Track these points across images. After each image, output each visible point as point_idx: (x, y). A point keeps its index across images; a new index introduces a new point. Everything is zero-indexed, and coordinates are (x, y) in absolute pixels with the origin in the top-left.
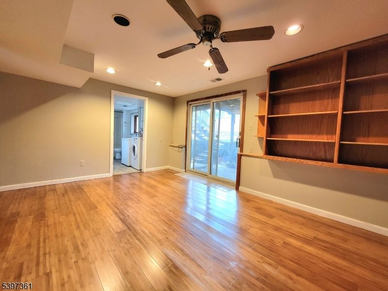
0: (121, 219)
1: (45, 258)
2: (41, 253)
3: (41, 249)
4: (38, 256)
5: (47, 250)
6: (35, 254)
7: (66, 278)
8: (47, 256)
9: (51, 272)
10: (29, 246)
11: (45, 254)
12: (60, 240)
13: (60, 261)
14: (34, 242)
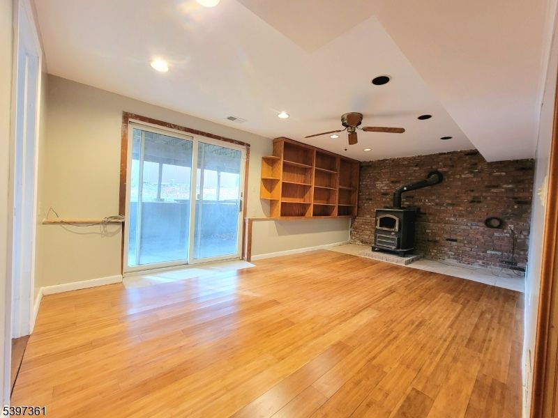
0: (350, 318)
1: (447, 337)
2: (447, 343)
3: (445, 347)
4: (451, 342)
5: (441, 342)
6: (453, 346)
7: (442, 319)
8: (444, 337)
9: (448, 328)
10: (455, 359)
11: (445, 340)
12: (424, 342)
13: (438, 328)
14: (448, 360)
